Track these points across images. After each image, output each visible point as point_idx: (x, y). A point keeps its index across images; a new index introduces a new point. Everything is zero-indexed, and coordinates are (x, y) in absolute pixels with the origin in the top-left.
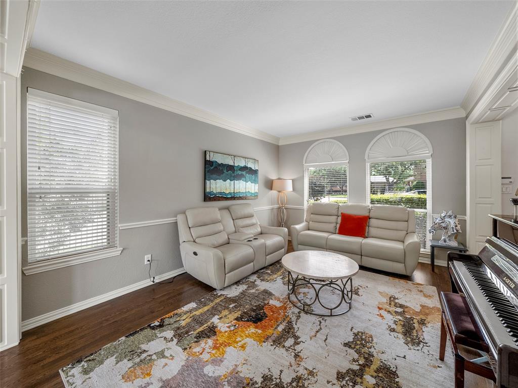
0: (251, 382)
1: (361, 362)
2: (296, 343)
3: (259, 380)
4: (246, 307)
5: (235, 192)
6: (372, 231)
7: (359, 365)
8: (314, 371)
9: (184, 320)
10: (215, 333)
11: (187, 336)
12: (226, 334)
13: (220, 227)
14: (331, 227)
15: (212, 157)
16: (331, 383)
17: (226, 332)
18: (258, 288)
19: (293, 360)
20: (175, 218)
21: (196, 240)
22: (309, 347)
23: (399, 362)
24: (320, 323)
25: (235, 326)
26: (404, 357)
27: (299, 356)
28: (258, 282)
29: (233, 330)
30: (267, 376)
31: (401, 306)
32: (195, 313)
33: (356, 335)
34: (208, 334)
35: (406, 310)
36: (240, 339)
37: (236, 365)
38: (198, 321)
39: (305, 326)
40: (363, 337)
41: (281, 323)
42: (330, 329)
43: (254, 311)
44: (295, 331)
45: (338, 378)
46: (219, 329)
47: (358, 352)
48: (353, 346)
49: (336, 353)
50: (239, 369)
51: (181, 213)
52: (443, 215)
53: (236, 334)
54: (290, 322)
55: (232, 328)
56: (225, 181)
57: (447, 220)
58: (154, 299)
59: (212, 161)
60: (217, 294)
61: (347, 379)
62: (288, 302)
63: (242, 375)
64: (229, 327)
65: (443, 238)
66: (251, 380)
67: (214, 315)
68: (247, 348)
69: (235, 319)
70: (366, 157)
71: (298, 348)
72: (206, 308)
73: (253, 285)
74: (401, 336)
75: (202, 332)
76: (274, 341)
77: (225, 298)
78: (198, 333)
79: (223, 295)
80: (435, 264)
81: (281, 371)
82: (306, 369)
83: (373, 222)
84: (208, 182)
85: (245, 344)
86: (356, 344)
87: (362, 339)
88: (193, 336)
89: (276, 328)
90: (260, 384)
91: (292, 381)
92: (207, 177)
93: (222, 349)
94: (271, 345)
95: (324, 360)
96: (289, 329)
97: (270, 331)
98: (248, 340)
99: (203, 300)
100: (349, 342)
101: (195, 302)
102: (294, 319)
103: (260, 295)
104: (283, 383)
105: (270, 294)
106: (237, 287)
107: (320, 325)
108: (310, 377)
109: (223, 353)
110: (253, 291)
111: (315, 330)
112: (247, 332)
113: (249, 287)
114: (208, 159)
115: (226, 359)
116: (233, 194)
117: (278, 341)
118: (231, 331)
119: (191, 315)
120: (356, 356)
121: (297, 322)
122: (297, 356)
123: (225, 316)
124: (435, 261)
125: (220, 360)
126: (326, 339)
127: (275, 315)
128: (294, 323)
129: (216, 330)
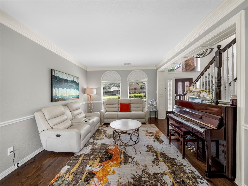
0: (129, 183)
1: (155, 155)
2: (133, 159)
3: (131, 180)
4: (100, 154)
5: (69, 95)
6: (132, 109)
7: (155, 156)
8: (146, 165)
9: (68, 178)
10: (94, 174)
11: (79, 184)
12: (101, 171)
13: (65, 117)
14: (116, 109)
15: (56, 74)
16: (153, 166)
17: (99, 170)
18: (98, 144)
19: (136, 166)
20: (33, 115)
21: (54, 127)
22: (138, 158)
23: (163, 149)
24: (134, 148)
25: (102, 165)
26: (163, 148)
27: (137, 163)
28: (95, 141)
29: (103, 168)
30: (133, 177)
31: (151, 133)
32: (72, 171)
33: (147, 147)
34: (91, 176)
35: (153, 133)
36: (110, 170)
37: (118, 181)
38: (79, 173)
39: (130, 151)
40: (150, 147)
41: (121, 154)
42: (138, 149)
43: (105, 155)
44: (128, 155)
45: (153, 163)
46: (95, 171)
47: (152, 152)
48: (149, 151)
49: (147, 156)
50: (120, 182)
51: (39, 111)
52: (152, 101)
53: (106, 169)
54: (124, 153)
55: (101, 167)
56: (63, 89)
57: (153, 102)
58: (27, 178)
59: (56, 76)
60: (78, 155)
61: (156, 162)
62: (117, 145)
63: (123, 183)
64: (99, 167)
65: (152, 108)
66: (129, 182)
67: (86, 166)
68: (116, 171)
69: (99, 162)
70: (128, 80)
71: (134, 160)
72: (77, 165)
73: (94, 144)
74: (158, 142)
75: (86, 177)
76: (124, 163)
77: (84, 156)
78: (84, 179)
79: (82, 154)
80: (151, 117)
81: (136, 172)
82: (143, 166)
83: (132, 105)
84: (54, 90)
85: (113, 170)
86: (150, 150)
87: (150, 148)
88: (83, 182)
89: (121, 157)
90: (133, 182)
91: (143, 173)
92: (53, 86)
93: (105, 178)
94: (124, 165)
95: (145, 160)
96: (126, 155)
97: (119, 160)
98: (113, 168)
99: (71, 162)
100: (147, 150)
101: (67, 165)
102: (124, 151)
103: (102, 147)
104: (140, 175)
105: (106, 145)
106: (87, 148)
107: (135, 149)
108: (146, 168)
109: (107, 180)
110: (97, 146)
111: (135, 151)
112: (110, 165)
113: (93, 145)
114: (54, 74)
115: (110, 181)
116: (68, 97)
117: (126, 162)
118: (102, 169)
119: (71, 173)
120: (152, 154)
121: (126, 151)
122: (136, 164)
123: (93, 163)
124: (151, 116)
125: (109, 184)
126: (140, 153)
127: (116, 152)
128: (125, 152)
129: (93, 172)
